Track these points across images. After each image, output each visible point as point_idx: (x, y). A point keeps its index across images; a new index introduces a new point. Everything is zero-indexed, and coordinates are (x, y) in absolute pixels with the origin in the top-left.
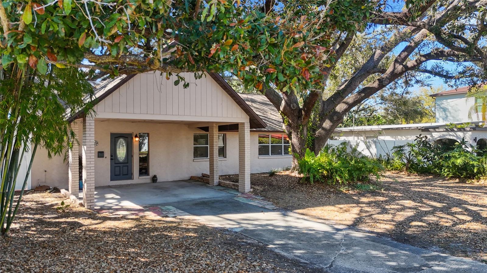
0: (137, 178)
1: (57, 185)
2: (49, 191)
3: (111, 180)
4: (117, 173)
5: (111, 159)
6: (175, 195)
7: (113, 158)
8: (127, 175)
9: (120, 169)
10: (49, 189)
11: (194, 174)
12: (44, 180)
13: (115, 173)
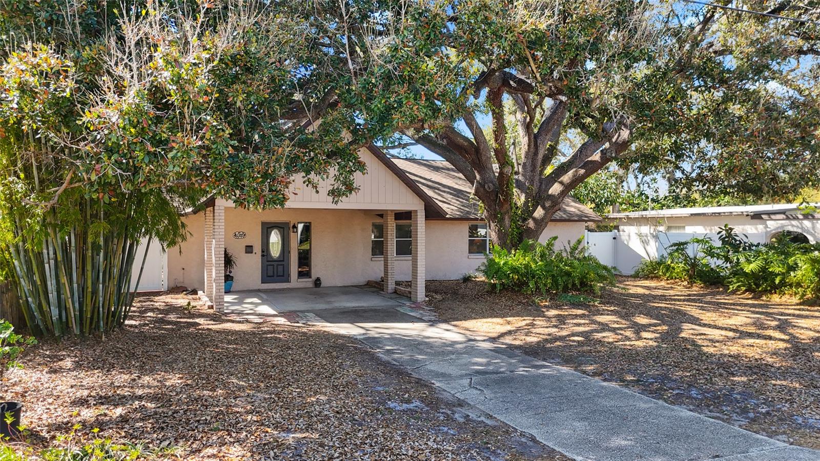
0: (295, 281)
1: (196, 286)
2: (184, 293)
3: (262, 283)
4: (270, 273)
5: (263, 256)
6: (329, 303)
7: (265, 254)
8: (283, 276)
9: (274, 268)
10: (186, 290)
11: (372, 279)
12: (182, 281)
13: (267, 273)
